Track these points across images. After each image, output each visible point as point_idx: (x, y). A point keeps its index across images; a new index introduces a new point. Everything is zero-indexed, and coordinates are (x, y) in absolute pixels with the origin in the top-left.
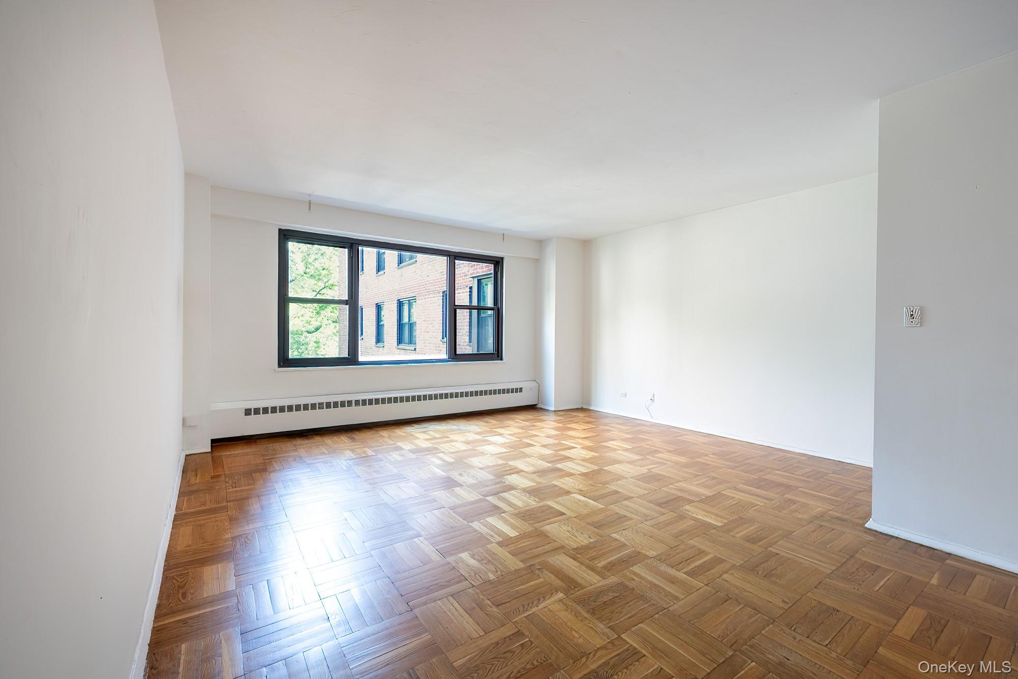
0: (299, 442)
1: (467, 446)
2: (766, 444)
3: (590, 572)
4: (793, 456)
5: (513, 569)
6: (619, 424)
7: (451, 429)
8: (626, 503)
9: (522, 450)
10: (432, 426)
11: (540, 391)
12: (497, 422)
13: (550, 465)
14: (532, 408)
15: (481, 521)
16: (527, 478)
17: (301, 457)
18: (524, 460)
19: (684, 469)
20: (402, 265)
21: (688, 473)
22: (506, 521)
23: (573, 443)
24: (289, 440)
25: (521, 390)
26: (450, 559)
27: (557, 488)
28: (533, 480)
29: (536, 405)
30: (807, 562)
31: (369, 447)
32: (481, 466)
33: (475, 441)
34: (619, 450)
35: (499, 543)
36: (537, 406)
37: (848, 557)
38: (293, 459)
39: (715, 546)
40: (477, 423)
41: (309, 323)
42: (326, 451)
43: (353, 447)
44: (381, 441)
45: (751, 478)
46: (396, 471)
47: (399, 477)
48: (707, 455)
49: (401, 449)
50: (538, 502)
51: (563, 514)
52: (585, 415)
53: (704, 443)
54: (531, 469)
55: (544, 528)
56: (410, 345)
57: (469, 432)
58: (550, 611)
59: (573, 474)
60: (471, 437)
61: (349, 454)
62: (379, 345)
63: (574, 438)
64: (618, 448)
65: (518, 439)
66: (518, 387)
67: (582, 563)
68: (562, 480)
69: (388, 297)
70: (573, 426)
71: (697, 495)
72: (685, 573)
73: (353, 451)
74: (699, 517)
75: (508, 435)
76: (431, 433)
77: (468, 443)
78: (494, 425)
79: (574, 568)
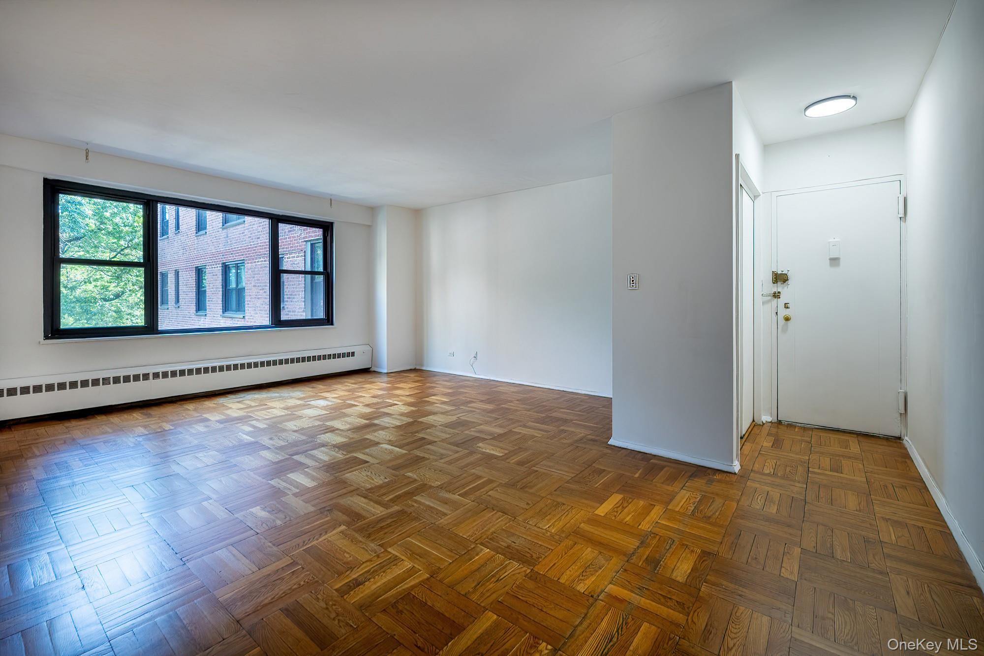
0: (74, 423)
1: (286, 411)
2: (562, 389)
3: (376, 506)
4: (579, 396)
5: (303, 514)
6: (446, 381)
7: (271, 397)
8: (429, 446)
9: (343, 411)
10: (249, 395)
11: (373, 355)
12: (325, 387)
13: (367, 422)
14: (365, 371)
15: (282, 478)
16: (340, 435)
17: (74, 440)
18: (343, 419)
19: (489, 415)
20: (227, 224)
21: (490, 417)
22: (307, 475)
23: (395, 400)
24: (59, 422)
25: (353, 354)
26: (239, 515)
27: (368, 441)
28: (346, 437)
29: (369, 368)
30: (556, 474)
31: (166, 422)
32: (295, 428)
33: (294, 407)
34: (437, 403)
35: (295, 495)
36: (371, 370)
37: (586, 466)
38: (62, 442)
39: (491, 472)
40: (303, 389)
41: (105, 288)
42: (109, 430)
43: (146, 423)
44: (184, 415)
45: (540, 417)
46: (196, 442)
47: (201, 447)
48: (511, 402)
49: (207, 420)
50: (345, 455)
51: (367, 462)
52: (416, 375)
53: (513, 392)
54: (348, 426)
55: (344, 476)
56: (239, 313)
57: (292, 398)
58: (328, 541)
59: (388, 428)
60: (292, 402)
61: (141, 430)
62: (200, 313)
63: (398, 396)
64: (437, 402)
65: (342, 401)
66: (351, 351)
67: (371, 500)
68: (376, 434)
69: (211, 260)
70: (401, 385)
71: (491, 434)
72: (459, 495)
73: (145, 427)
74: (488, 451)
75: (333, 398)
76: (248, 402)
77: (287, 408)
78: (321, 389)
79: (363, 505)
